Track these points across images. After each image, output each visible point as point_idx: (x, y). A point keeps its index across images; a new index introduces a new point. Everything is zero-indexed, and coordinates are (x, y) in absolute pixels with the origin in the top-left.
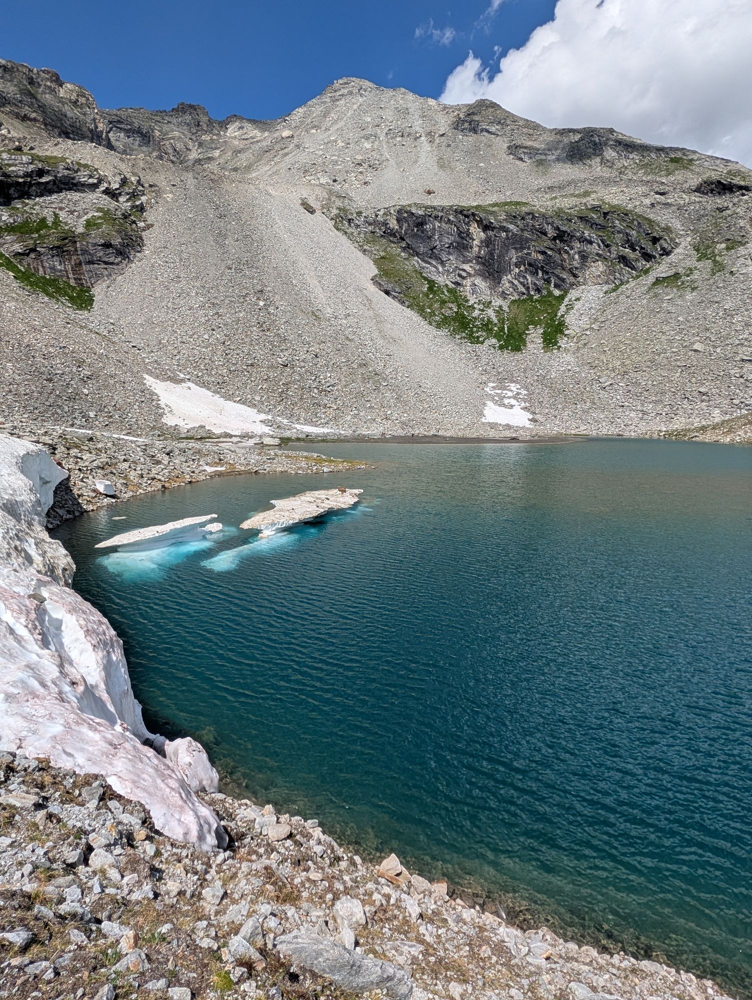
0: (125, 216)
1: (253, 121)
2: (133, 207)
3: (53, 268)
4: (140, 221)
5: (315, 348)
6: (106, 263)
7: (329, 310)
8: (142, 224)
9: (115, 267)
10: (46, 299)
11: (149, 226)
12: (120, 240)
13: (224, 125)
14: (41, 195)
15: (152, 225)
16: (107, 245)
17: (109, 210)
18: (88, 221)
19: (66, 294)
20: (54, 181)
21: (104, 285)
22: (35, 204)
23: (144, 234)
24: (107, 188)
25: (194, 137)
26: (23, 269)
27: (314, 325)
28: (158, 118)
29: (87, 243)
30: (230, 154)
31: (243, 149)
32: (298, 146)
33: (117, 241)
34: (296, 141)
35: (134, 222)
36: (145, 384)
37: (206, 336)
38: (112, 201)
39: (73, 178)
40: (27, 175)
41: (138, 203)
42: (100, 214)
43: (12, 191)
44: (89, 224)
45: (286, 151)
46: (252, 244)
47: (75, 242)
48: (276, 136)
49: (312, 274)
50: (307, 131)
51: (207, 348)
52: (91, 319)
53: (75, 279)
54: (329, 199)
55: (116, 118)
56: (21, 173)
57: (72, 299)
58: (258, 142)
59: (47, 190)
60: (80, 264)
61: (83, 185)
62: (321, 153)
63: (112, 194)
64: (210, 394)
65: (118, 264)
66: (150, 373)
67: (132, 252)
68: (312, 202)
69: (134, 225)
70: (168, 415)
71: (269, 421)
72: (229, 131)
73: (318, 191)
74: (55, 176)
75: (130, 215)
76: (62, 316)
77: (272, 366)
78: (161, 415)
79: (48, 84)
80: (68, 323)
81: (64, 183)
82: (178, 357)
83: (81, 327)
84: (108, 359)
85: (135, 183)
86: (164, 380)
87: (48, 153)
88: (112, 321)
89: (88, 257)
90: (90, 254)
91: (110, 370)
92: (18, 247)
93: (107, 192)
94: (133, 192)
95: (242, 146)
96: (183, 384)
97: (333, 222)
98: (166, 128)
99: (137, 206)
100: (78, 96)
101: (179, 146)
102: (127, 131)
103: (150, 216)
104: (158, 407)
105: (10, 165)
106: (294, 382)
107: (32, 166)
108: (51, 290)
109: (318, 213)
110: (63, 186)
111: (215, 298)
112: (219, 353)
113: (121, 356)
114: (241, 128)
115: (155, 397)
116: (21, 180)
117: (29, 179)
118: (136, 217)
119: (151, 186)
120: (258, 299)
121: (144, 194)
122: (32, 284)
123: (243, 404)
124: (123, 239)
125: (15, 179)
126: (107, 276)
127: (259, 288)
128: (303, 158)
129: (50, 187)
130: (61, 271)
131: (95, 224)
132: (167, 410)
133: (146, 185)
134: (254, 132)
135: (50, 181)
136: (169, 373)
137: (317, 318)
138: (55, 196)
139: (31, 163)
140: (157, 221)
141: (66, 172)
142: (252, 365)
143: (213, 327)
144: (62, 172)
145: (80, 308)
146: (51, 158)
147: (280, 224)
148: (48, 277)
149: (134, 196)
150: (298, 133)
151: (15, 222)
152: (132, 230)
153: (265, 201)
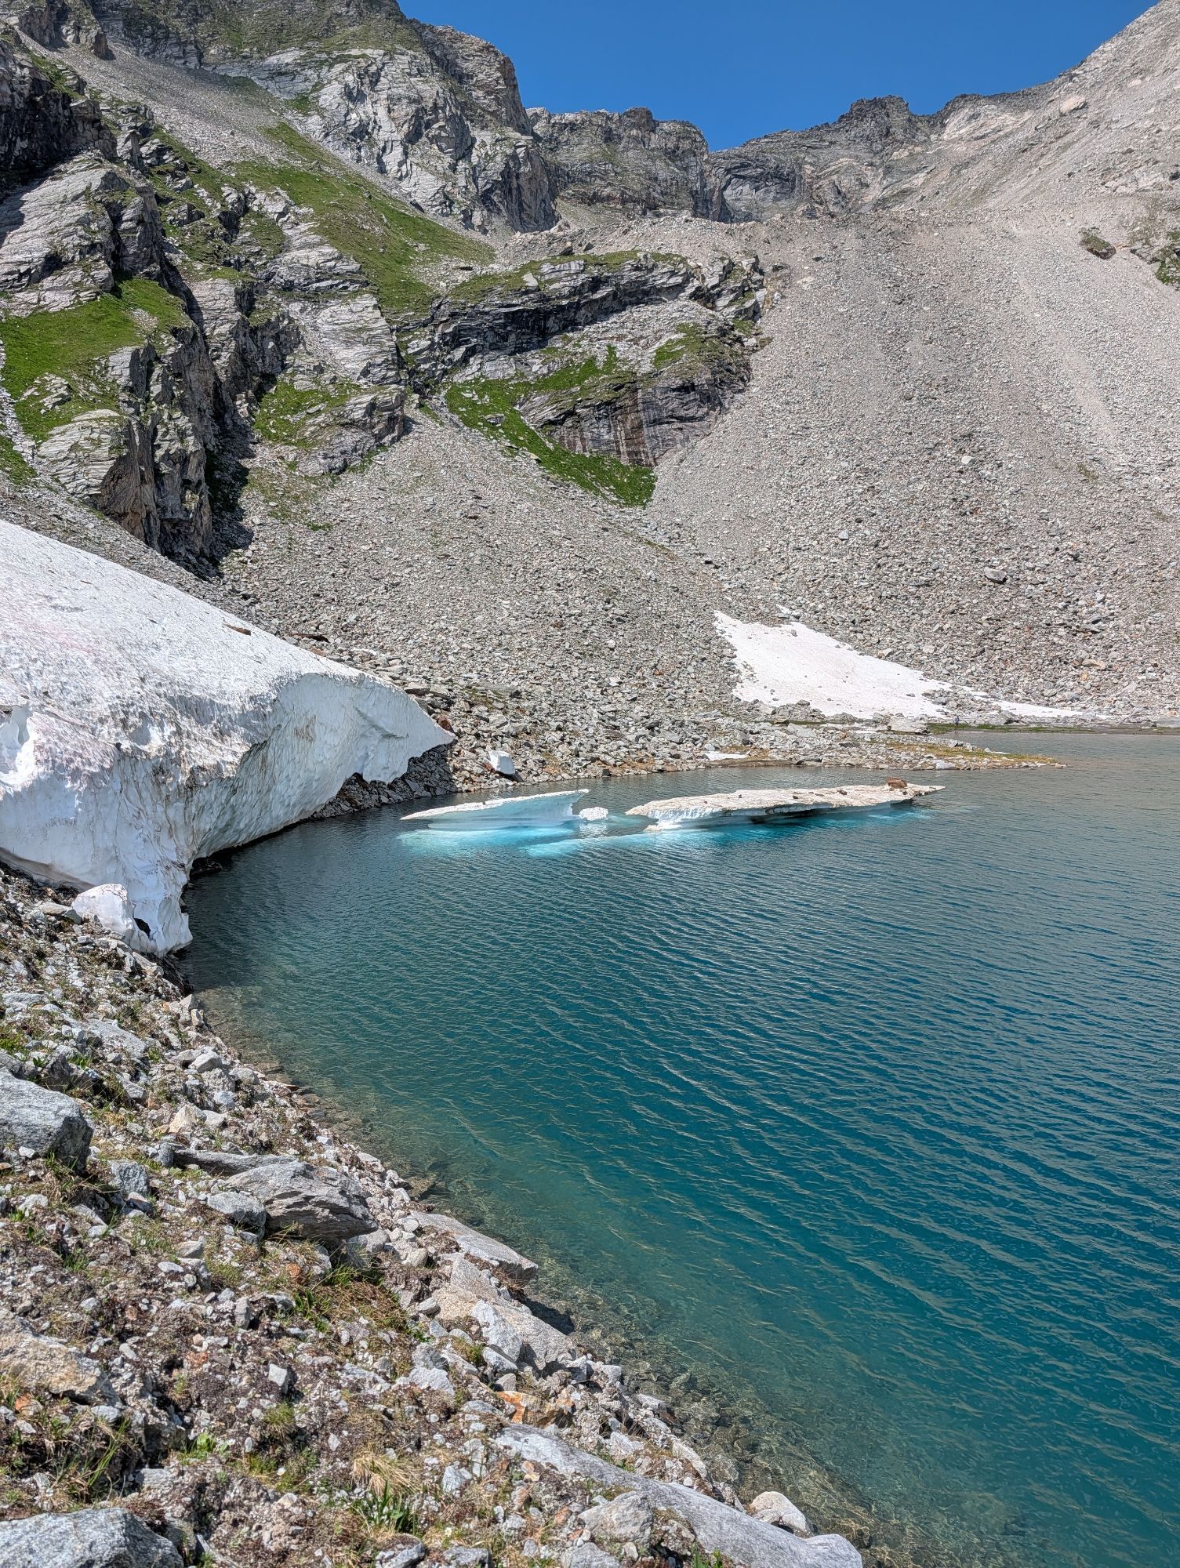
0: (722, 332)
1: (1000, 98)
2: (739, 313)
3: (597, 440)
4: (749, 336)
5: (1075, 543)
6: (681, 419)
7: (1122, 458)
8: (751, 342)
9: (696, 424)
10: (580, 491)
11: (762, 344)
12: (709, 376)
13: (937, 121)
14: (593, 321)
15: (770, 340)
16: (687, 388)
17: (696, 325)
18: (659, 352)
19: (612, 481)
20: (615, 294)
21: (676, 458)
22: (582, 338)
23: (754, 359)
24: (698, 289)
25: (877, 161)
26: (551, 446)
27: (1079, 493)
28: (811, 142)
29: (655, 389)
30: (946, 173)
31: (974, 159)
32: (1095, 124)
33: (703, 378)
34: (1091, 114)
35: (739, 340)
36: (713, 629)
37: (844, 534)
38: (704, 310)
39: (645, 283)
40: (575, 291)
41: (748, 304)
42: (681, 336)
43: (550, 323)
44: (661, 356)
45: (1067, 139)
46: (961, 344)
47: (636, 390)
48: (1047, 113)
49: (1090, 385)
50: (1120, 86)
51: (840, 556)
52: (645, 520)
53: (629, 453)
54: (1152, 219)
55: (738, 161)
56: (566, 291)
57: (619, 490)
58: (1007, 136)
59: (603, 311)
60: (640, 427)
61: (659, 291)
62: (1148, 123)
63: (705, 297)
64: (832, 642)
65: (701, 419)
66: (728, 609)
67: (729, 394)
68: (1109, 235)
69: (738, 345)
70: (746, 683)
71: (942, 693)
72: (948, 130)
73: (1126, 208)
74: (617, 285)
75: (732, 329)
76: (598, 518)
77: (972, 585)
78: (733, 684)
79: (634, 132)
80: (605, 530)
81: (630, 294)
82: (783, 577)
83: (626, 535)
84: (659, 586)
85: (747, 269)
86: (750, 620)
87: (612, 250)
88: (678, 520)
89: (652, 414)
90: (658, 408)
91: (660, 604)
92: (549, 413)
93: (697, 295)
94: (743, 287)
95: (972, 153)
96: (785, 627)
97: (1156, 266)
98: (824, 155)
99: (746, 310)
100: (678, 140)
101: (847, 183)
102: (755, 179)
103: (767, 324)
104: (730, 668)
105: (551, 282)
106: (1015, 615)
107: (583, 276)
108: (589, 476)
109: (1121, 255)
110: (627, 299)
111: (872, 459)
112: (864, 564)
113: (683, 582)
114: (974, 117)
115: (727, 652)
116: (565, 302)
117: (577, 298)
118: (743, 329)
119: (776, 269)
120: (961, 451)
121: (762, 287)
122: (562, 470)
123: (897, 660)
124: (714, 373)
125: (555, 302)
126: (682, 442)
127: (965, 429)
128: (1104, 145)
129: (607, 304)
130: (608, 443)
131: (671, 355)
132: (745, 673)
133: (768, 270)
134: (1000, 118)
135: (608, 295)
136: (762, 607)
137: (1088, 476)
138: (614, 318)
139: (583, 272)
140: (779, 331)
141: (634, 275)
142: (928, 584)
143: (859, 516)
144: (629, 275)
145: (631, 502)
146: (614, 255)
147: (1028, 291)
148: (588, 455)
149: (743, 292)
150: (1098, 95)
151: (550, 371)
152: (733, 354)
153: (1002, 252)
